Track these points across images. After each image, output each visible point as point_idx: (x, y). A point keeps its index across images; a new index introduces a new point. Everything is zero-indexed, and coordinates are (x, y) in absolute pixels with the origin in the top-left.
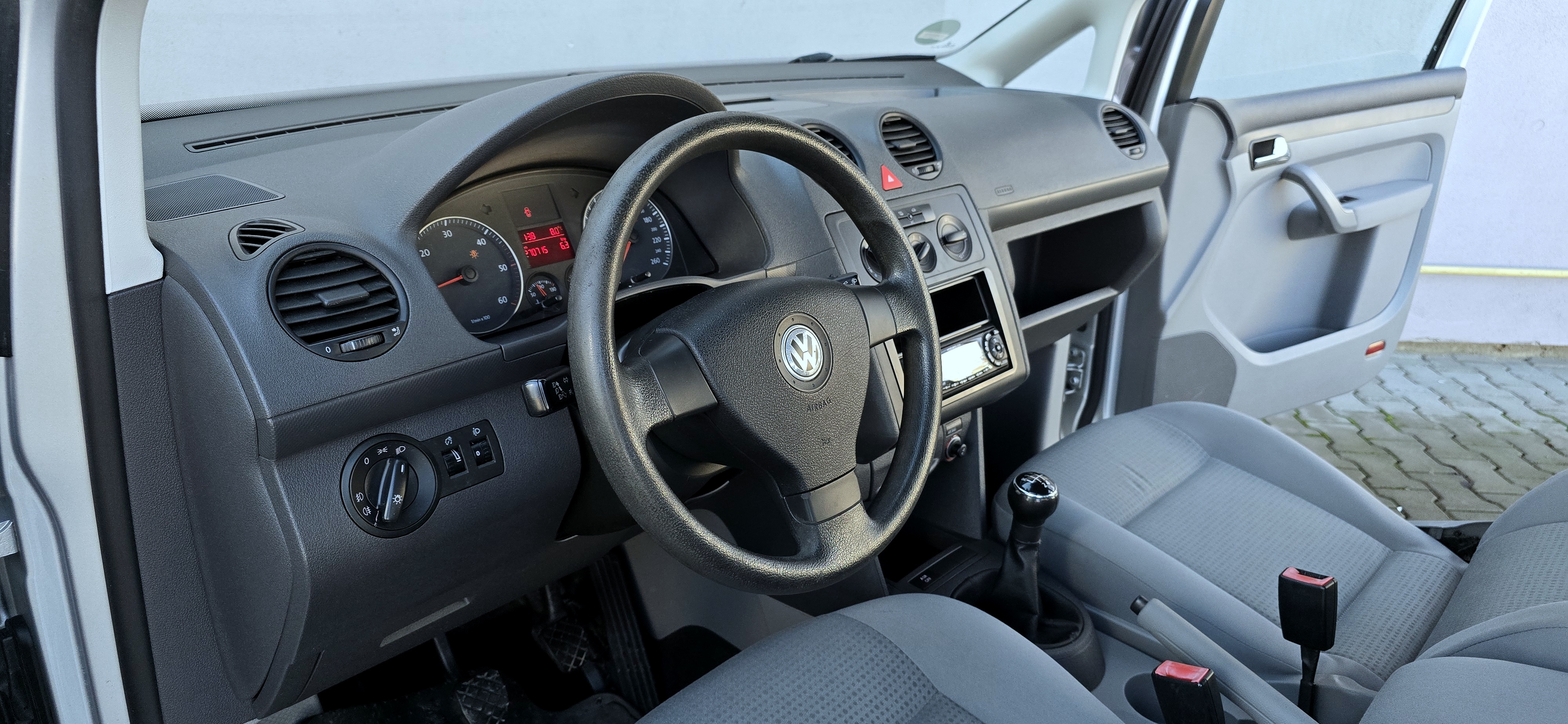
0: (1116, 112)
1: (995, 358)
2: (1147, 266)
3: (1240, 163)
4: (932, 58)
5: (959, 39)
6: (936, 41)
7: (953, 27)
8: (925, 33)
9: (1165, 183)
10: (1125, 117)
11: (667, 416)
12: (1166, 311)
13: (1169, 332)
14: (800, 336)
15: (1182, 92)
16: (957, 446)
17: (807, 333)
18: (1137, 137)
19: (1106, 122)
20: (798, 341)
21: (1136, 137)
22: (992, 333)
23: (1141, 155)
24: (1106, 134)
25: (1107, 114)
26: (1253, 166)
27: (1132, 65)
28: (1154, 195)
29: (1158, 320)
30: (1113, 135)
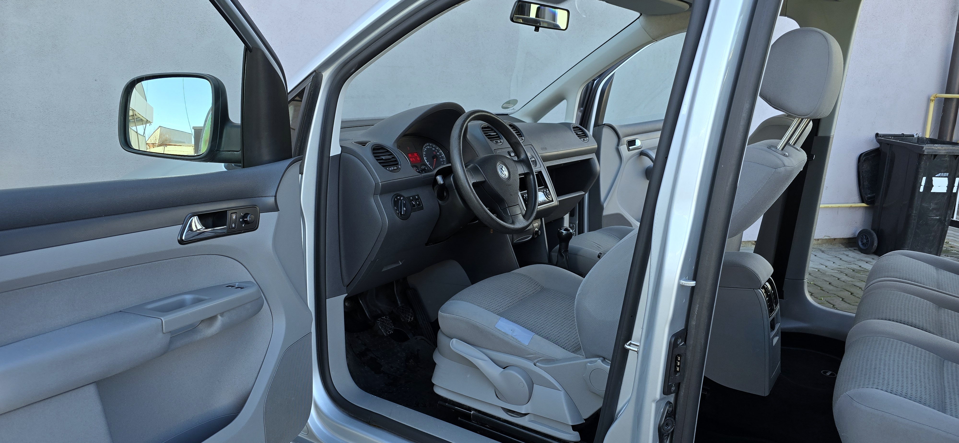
0: (577, 127)
1: (548, 197)
2: (595, 181)
3: (623, 148)
4: (507, 114)
5: (517, 107)
6: (508, 108)
7: (515, 102)
8: (505, 104)
9: (597, 152)
10: (580, 129)
11: (475, 181)
12: (604, 204)
13: (605, 213)
14: (502, 167)
15: (600, 122)
16: (537, 232)
17: (504, 167)
18: (586, 135)
19: (574, 130)
20: (502, 168)
21: (585, 135)
22: (546, 190)
23: (587, 141)
24: (575, 134)
25: (574, 128)
26: (629, 150)
27: (580, 114)
28: (593, 156)
29: (601, 208)
30: (577, 134)
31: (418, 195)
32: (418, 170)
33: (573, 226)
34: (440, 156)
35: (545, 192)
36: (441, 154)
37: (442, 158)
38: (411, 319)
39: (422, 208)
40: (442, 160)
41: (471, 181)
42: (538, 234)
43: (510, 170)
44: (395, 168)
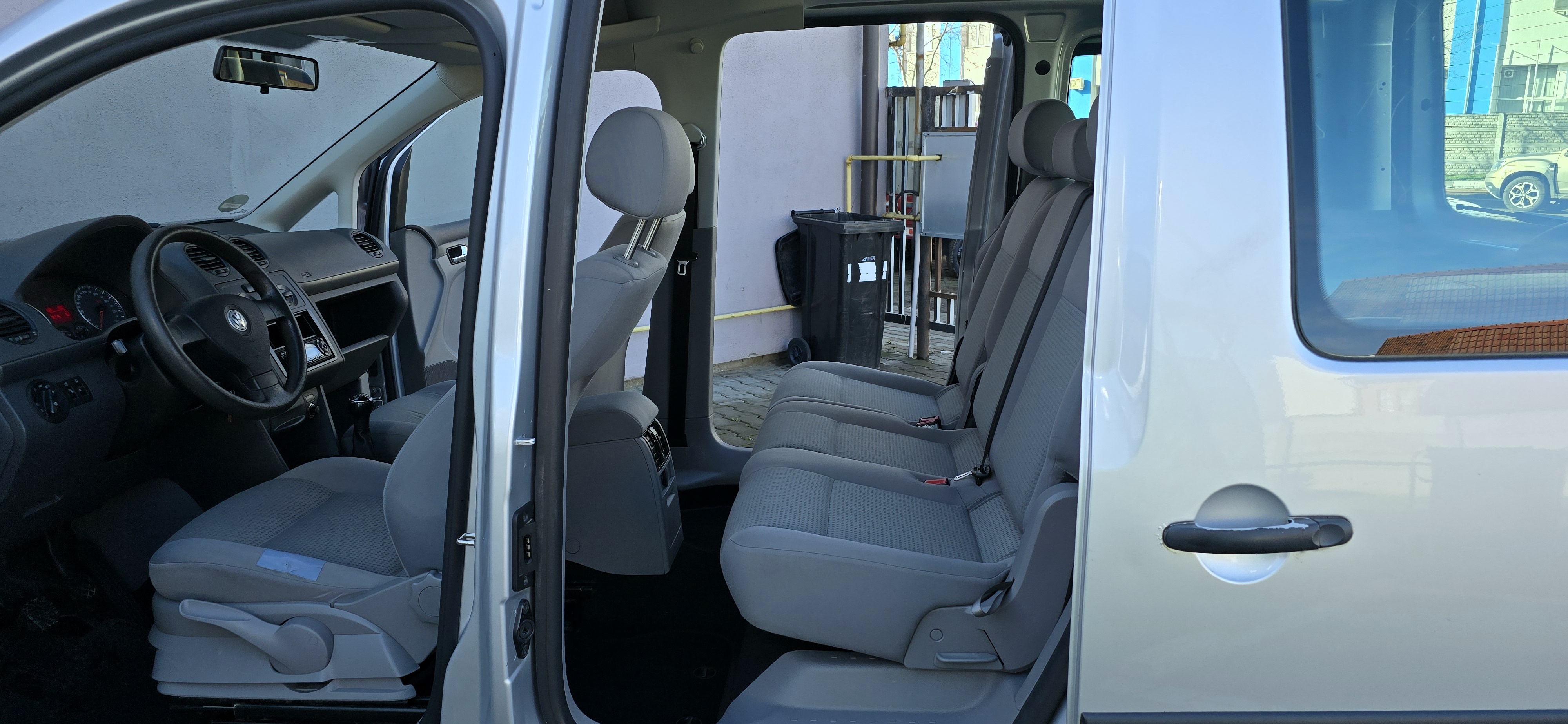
0: (360, 235)
1: (325, 351)
2: (402, 317)
3: (443, 261)
4: (231, 220)
5: (248, 207)
6: (232, 209)
7: (243, 199)
8: (225, 204)
9: (401, 271)
10: (367, 237)
11: (188, 342)
12: (423, 350)
13: (428, 363)
14: (235, 313)
15: (398, 224)
16: (313, 408)
18: (378, 247)
19: (356, 240)
20: (234, 315)
21: (376, 247)
22: (320, 340)
23: (381, 255)
24: (358, 246)
25: (355, 236)
26: (452, 263)
27: (364, 212)
28: (394, 278)
29: (420, 357)
30: (361, 246)
31: (78, 378)
32: (71, 333)
33: (378, 391)
34: (111, 306)
35: (318, 344)
36: (111, 302)
37: (116, 307)
38: (91, 593)
39: (91, 398)
40: (115, 311)
41: (181, 342)
42: (316, 413)
43: (250, 316)
44: (26, 336)
